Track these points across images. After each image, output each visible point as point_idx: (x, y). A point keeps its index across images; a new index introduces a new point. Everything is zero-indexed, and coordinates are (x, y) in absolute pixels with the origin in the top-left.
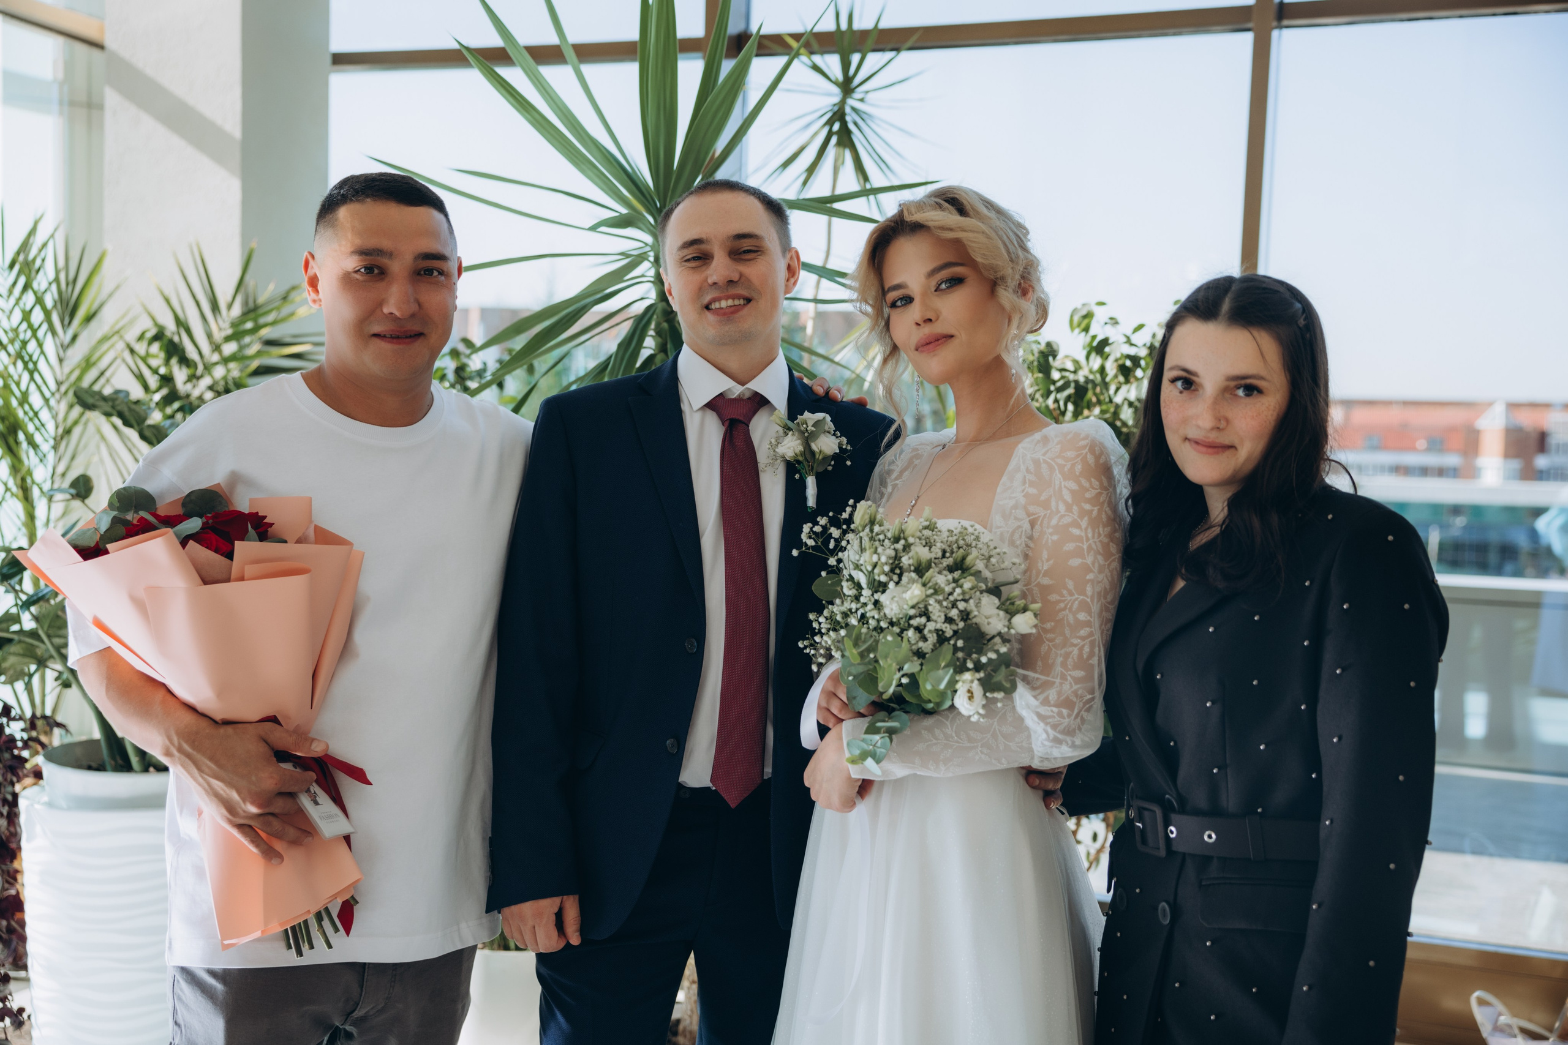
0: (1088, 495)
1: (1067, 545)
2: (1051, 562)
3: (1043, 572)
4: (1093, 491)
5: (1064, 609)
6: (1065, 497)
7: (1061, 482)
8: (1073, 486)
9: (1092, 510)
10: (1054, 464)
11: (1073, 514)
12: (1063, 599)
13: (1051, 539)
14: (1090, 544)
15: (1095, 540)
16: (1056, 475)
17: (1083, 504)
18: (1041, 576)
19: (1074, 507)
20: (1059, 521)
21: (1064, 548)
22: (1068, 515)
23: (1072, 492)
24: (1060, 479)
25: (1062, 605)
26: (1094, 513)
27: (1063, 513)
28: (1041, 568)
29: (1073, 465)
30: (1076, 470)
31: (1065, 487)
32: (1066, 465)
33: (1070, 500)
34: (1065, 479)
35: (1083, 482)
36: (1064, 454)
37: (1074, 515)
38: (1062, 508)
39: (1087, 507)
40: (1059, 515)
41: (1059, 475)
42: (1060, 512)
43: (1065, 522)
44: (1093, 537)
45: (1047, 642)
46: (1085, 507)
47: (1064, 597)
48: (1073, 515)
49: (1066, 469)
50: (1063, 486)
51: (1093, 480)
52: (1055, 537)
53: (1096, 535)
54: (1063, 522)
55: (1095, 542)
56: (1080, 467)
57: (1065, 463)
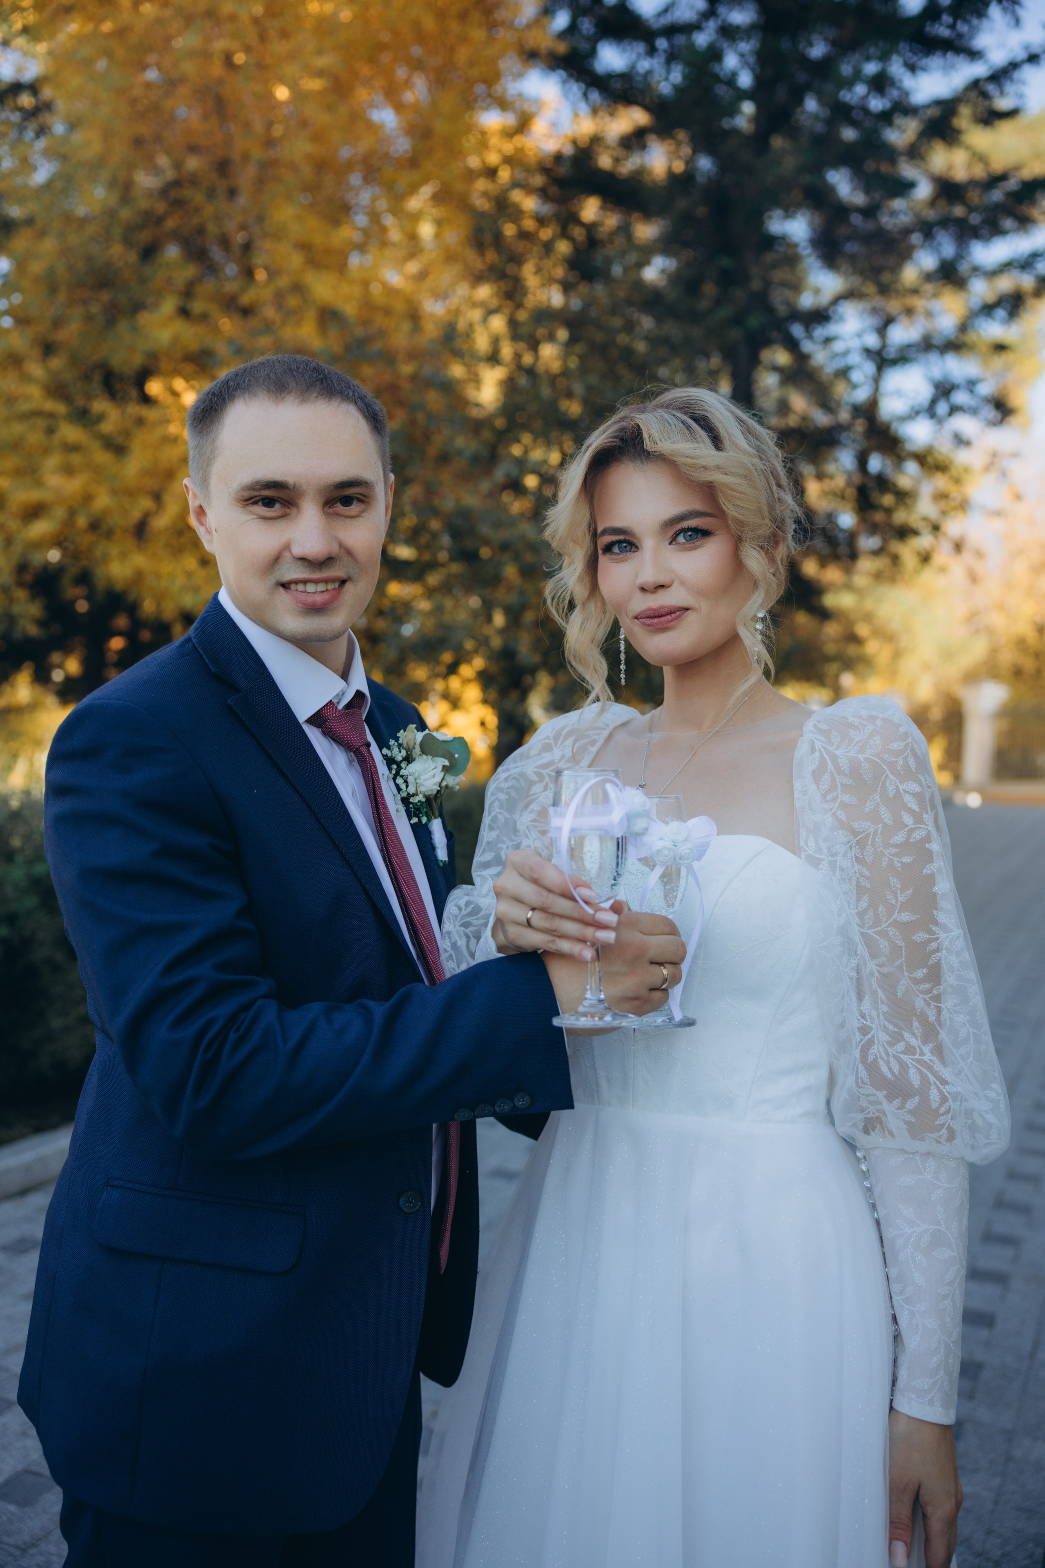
1: (927, 867)
2: (909, 892)
3: (898, 906)
5: (938, 950)
6: (908, 804)
7: (898, 787)
8: (914, 787)
10: (880, 763)
11: (925, 825)
12: (934, 937)
13: (901, 862)
16: (887, 776)
18: (897, 911)
19: (924, 816)
20: (909, 837)
21: (924, 871)
22: (920, 828)
23: (915, 795)
24: (896, 782)
25: (934, 945)
27: (911, 827)
28: (893, 902)
29: (905, 759)
31: (905, 791)
32: (897, 761)
33: (915, 807)
34: (901, 782)
36: (889, 746)
37: (927, 825)
38: (908, 820)
40: (906, 829)
41: (892, 777)
42: (907, 826)
43: (918, 837)
45: (921, 995)
47: (935, 934)
48: (926, 827)
49: (898, 768)
50: (902, 792)
52: (907, 859)
54: (915, 838)
57: (893, 759)
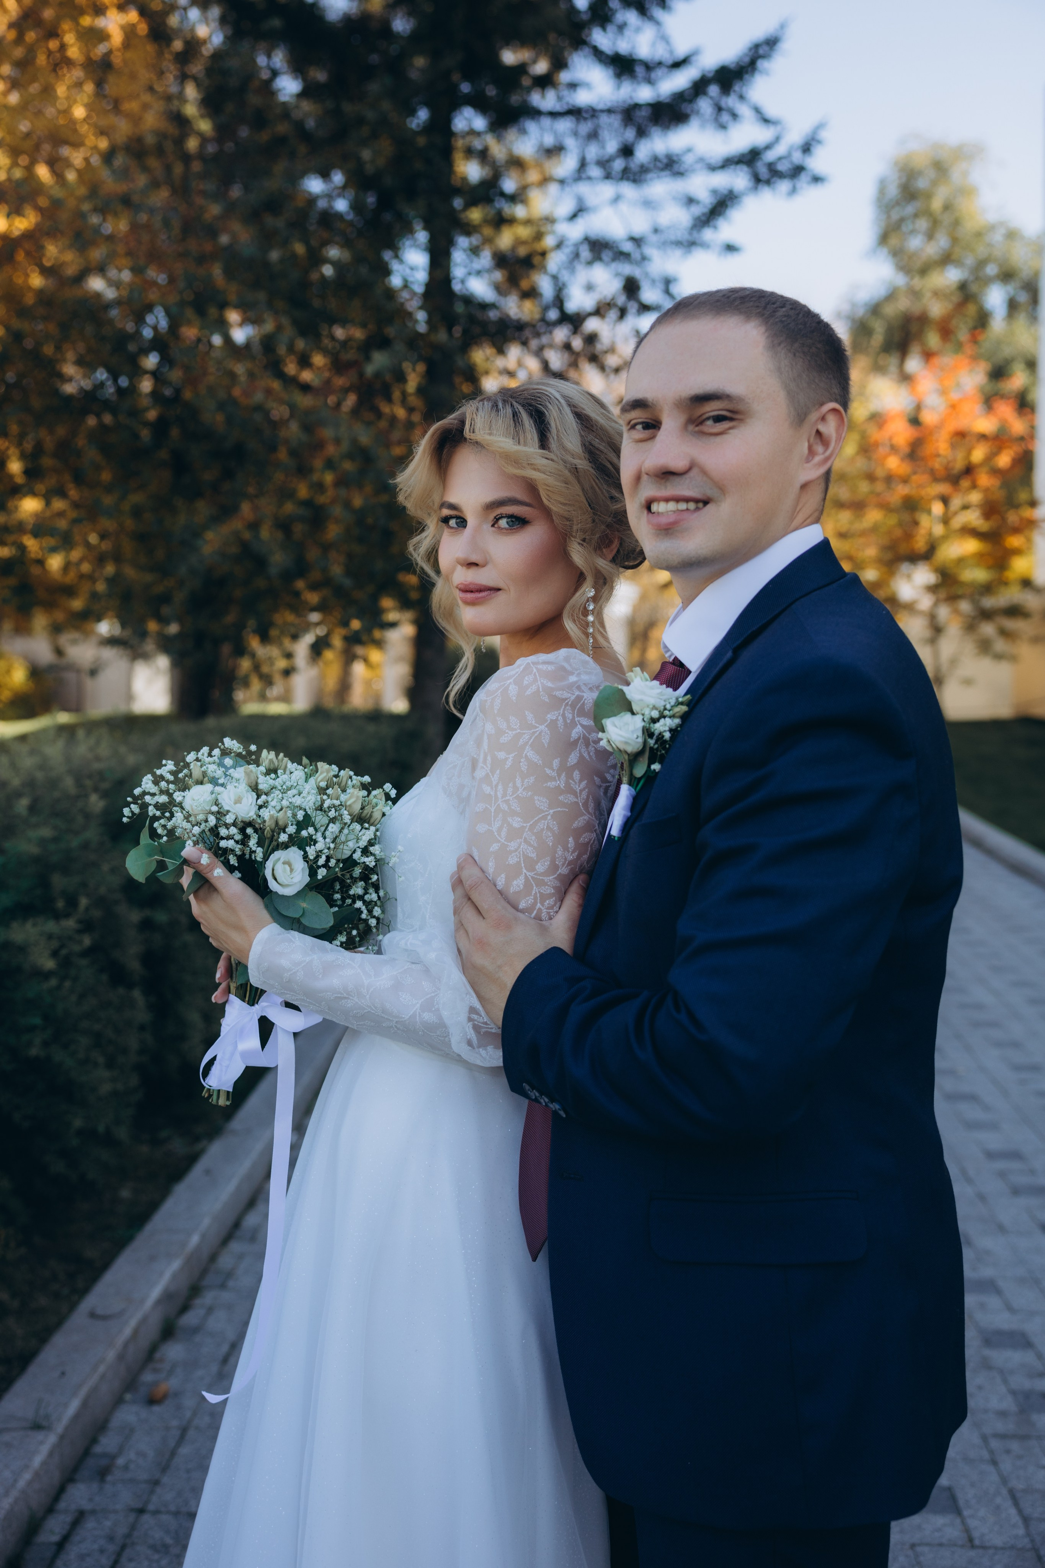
0: (504, 739)
4: (510, 733)
9: (506, 759)
14: (499, 804)
15: (507, 798)
17: (496, 753)
26: (508, 762)
30: (495, 707)
35: (499, 722)
39: (501, 755)
44: (504, 795)
46: (499, 757)
51: (512, 719)
53: (510, 790)
55: (507, 802)
56: (499, 701)
